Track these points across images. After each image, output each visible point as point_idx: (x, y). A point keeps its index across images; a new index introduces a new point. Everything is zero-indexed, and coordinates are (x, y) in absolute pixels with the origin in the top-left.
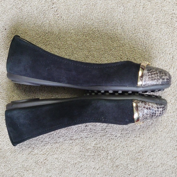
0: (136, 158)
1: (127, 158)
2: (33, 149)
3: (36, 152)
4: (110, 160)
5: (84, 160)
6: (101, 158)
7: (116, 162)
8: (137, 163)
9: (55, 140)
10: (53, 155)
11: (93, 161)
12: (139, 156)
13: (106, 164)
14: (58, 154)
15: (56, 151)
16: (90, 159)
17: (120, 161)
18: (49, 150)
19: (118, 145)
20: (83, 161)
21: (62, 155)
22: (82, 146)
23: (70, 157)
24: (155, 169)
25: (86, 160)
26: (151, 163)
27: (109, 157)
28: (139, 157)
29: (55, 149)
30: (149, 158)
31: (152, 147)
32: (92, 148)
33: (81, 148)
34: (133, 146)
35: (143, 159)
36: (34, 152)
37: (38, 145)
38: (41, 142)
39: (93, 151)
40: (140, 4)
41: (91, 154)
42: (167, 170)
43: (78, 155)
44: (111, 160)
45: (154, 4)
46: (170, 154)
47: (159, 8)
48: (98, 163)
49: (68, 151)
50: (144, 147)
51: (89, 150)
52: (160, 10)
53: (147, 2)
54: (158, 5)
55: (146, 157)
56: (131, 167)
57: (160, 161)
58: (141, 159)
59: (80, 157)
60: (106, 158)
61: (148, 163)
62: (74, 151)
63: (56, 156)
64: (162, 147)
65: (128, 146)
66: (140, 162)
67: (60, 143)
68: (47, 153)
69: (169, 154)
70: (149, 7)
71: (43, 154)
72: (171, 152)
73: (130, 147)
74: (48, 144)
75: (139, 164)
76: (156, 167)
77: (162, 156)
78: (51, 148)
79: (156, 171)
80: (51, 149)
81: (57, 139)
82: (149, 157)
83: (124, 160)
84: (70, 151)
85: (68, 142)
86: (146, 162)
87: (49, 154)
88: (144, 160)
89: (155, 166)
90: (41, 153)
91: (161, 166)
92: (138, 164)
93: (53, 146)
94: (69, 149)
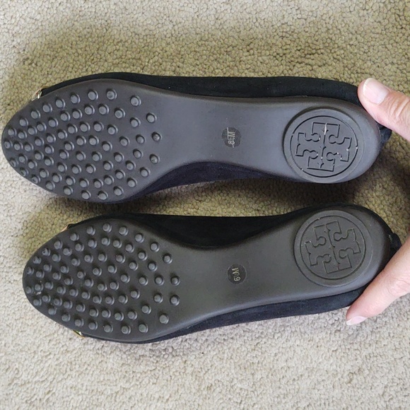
0: (249, 363)
1: (228, 366)
2: (16, 372)
3: (26, 379)
4: (192, 375)
5: (133, 383)
6: (171, 373)
7: (206, 378)
8: (253, 374)
9: (63, 346)
10: (64, 381)
11: (155, 384)
12: (255, 359)
13: (184, 386)
14: (73, 376)
15: (68, 370)
16: (146, 380)
17: (213, 374)
18: (52, 370)
19: (204, 339)
20: (132, 385)
21: (83, 378)
22: (125, 353)
23: (102, 379)
24: (295, 383)
25: (138, 383)
26: (284, 371)
27: (189, 370)
28: (256, 361)
29: (65, 366)
30: (277, 360)
31: (279, 335)
32: (147, 353)
33: (124, 356)
34: (238, 337)
35: (265, 365)
36: (20, 379)
37: (27, 362)
38: (33, 355)
39: (152, 359)
40: (208, 12)
41: (147, 368)
42: (322, 383)
43: (120, 374)
44: (194, 374)
45: (239, 7)
46: (323, 345)
47: (251, 16)
48: (167, 386)
49: (95, 367)
50: (263, 336)
51: (141, 358)
52: (255, 21)
53: (222, 5)
54: (247, 10)
55: (272, 359)
56: (240, 386)
57: (303, 364)
58: (260, 365)
59: (124, 378)
60: (182, 374)
61: (277, 371)
62: (110, 366)
63: (71, 382)
64: (302, 330)
65: (226, 338)
66: (260, 372)
67: (75, 352)
68: (50, 379)
69: (319, 345)
70: (228, 17)
71: (42, 382)
72: (325, 340)
73: (231, 341)
74: (49, 357)
75: (258, 376)
76: (296, 379)
77: (304, 351)
78: (56, 365)
79: (297, 387)
80: (58, 367)
81: (67, 344)
82: (277, 357)
83: (223, 370)
84: (99, 367)
85: (92, 347)
86: (273, 370)
87: (55, 380)
88: (267, 365)
89: (294, 377)
90: (37, 378)
91: (306, 375)
92: (256, 376)
93: (61, 360)
94: (97, 362)
